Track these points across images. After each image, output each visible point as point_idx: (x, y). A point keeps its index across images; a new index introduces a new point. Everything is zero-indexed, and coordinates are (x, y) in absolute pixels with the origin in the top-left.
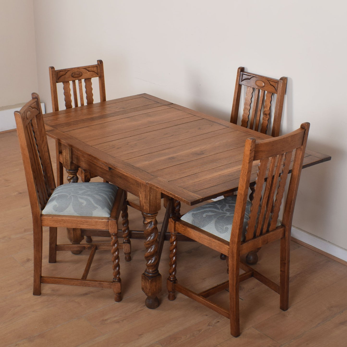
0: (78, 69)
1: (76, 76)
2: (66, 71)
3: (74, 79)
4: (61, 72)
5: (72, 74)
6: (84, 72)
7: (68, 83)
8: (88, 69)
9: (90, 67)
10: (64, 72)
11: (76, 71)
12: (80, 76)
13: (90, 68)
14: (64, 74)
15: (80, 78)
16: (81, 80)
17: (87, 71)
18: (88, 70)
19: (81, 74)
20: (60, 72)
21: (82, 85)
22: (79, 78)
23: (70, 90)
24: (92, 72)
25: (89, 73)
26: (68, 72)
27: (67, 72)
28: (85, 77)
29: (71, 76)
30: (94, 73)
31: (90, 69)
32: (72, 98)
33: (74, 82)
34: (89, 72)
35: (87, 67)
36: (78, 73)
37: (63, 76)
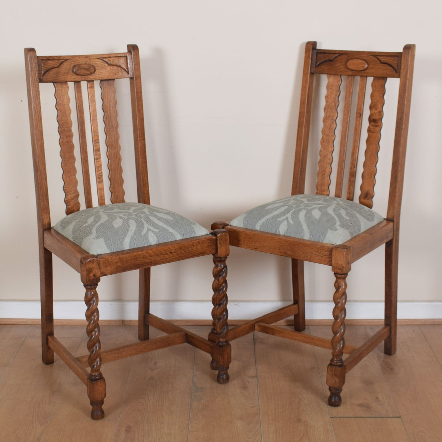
0: (86, 58)
1: (83, 72)
2: (61, 60)
3: (77, 78)
4: (49, 62)
5: (74, 67)
6: (100, 66)
7: (64, 86)
8: (106, 60)
9: (112, 56)
10: (57, 61)
11: (82, 61)
12: (91, 73)
13: (111, 59)
14: (56, 66)
15: (91, 77)
16: (92, 82)
17: (106, 65)
18: (107, 63)
19: (92, 69)
20: (49, 60)
21: (94, 91)
22: (89, 76)
23: (69, 100)
24: (115, 68)
25: (109, 68)
26: (66, 62)
27: (62, 63)
28: (101, 76)
29: (71, 72)
30: (119, 69)
31: (111, 61)
32: (74, 117)
33: (77, 83)
34: (109, 66)
35: (105, 56)
36: (86, 66)
37: (53, 69)
